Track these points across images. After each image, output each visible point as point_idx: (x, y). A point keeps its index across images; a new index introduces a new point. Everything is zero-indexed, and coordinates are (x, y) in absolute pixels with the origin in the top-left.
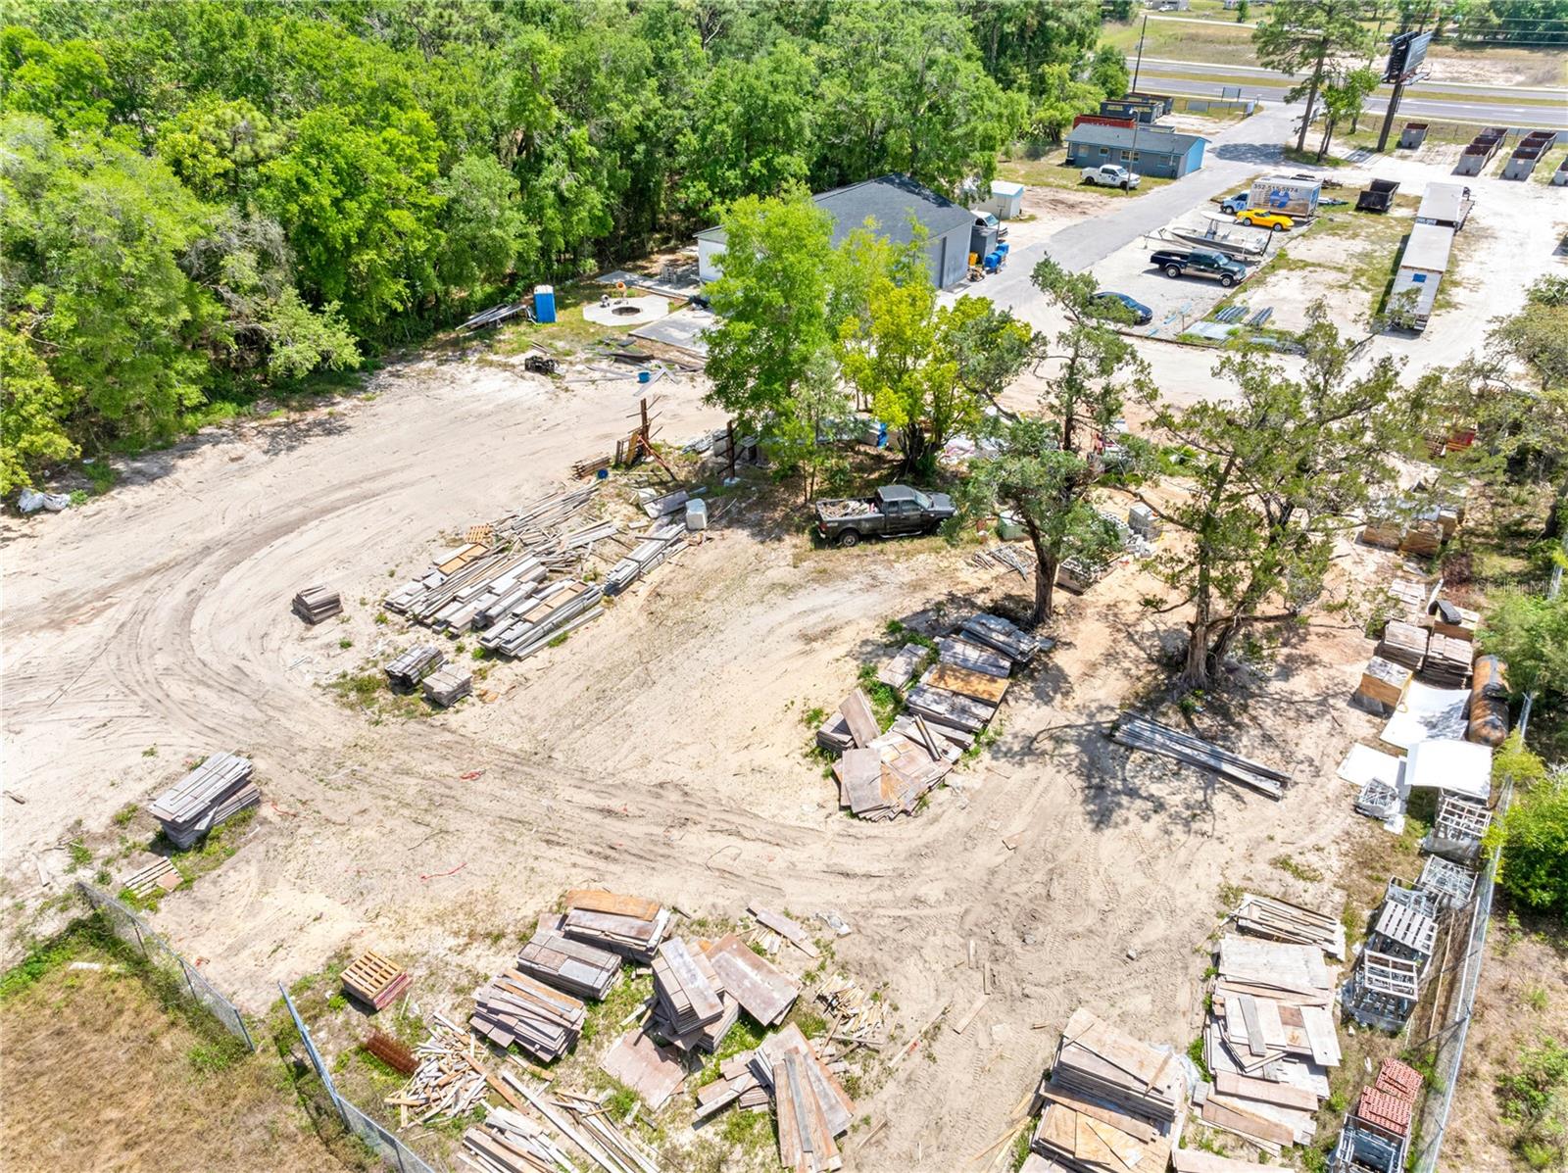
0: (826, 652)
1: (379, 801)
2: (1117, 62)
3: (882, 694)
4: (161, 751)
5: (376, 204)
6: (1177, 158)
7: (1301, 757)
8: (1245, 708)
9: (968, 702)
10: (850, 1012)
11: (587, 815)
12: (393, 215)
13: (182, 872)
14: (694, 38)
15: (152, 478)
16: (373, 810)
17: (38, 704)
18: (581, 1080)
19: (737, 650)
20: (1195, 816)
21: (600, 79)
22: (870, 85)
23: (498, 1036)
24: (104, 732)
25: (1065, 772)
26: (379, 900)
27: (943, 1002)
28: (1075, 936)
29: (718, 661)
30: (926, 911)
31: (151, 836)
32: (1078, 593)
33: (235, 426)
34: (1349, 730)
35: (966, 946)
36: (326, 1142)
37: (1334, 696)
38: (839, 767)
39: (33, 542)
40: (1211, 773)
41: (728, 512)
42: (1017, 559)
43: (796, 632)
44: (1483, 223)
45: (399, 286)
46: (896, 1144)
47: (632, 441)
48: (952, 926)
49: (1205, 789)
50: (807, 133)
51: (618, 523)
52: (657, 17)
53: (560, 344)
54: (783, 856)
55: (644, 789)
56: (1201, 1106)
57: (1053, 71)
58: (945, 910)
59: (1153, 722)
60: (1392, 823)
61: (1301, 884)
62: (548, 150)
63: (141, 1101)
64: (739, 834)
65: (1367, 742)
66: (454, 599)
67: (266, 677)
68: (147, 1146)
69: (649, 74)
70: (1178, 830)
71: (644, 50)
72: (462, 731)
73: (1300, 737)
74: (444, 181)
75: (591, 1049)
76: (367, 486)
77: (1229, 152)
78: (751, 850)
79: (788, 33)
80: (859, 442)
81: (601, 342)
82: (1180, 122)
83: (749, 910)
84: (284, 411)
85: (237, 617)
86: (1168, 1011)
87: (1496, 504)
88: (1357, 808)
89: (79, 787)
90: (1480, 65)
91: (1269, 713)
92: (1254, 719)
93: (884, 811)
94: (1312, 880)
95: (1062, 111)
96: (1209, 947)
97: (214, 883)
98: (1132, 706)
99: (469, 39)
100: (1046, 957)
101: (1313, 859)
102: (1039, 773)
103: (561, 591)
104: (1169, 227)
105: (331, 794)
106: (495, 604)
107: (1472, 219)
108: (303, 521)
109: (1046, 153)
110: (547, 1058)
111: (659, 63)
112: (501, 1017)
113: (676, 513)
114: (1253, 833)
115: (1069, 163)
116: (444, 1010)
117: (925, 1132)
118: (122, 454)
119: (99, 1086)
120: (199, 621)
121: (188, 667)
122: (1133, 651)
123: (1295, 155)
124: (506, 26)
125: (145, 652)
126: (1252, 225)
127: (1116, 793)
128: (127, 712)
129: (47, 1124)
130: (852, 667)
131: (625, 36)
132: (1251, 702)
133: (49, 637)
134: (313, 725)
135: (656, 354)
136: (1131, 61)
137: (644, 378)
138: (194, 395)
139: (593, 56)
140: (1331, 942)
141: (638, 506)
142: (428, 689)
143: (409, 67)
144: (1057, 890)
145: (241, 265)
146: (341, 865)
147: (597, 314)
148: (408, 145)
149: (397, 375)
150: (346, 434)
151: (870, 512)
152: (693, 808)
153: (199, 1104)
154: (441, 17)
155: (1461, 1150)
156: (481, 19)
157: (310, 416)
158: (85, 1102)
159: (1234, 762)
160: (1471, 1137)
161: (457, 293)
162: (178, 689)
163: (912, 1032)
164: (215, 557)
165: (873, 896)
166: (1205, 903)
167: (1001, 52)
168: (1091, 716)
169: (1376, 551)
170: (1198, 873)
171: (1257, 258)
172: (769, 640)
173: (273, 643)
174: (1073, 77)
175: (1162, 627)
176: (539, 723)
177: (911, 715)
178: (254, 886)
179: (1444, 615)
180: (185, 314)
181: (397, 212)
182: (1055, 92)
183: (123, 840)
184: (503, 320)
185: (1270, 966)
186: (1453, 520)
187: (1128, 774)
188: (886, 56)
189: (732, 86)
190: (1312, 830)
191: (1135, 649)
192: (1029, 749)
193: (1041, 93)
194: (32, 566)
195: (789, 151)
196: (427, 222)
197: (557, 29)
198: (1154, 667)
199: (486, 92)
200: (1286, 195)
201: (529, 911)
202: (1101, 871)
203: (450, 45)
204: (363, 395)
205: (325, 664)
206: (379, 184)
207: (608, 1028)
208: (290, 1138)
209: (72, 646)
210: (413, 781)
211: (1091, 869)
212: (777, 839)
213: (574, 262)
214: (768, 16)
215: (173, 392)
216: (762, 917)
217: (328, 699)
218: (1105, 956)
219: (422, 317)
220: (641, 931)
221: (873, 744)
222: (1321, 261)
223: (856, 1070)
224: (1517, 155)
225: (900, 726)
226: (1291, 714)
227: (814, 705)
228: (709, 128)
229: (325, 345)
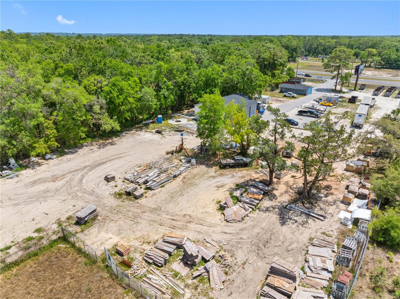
0: (222, 190)
1: (124, 217)
2: (292, 70)
3: (234, 198)
4: (76, 206)
5: (126, 96)
6: (306, 91)
7: (329, 213)
8: (316, 203)
9: (253, 199)
10: (226, 259)
11: (169, 220)
12: (129, 99)
13: (81, 229)
14: (195, 64)
15: (73, 153)
16: (122, 218)
17: (50, 196)
18: (167, 270)
19: (202, 189)
20: (304, 224)
21: (174, 72)
22: (234, 74)
23: (149, 260)
24: (64, 202)
25: (275, 214)
26: (124, 235)
27: (247, 258)
28: (276, 246)
29: (198, 191)
30: (243, 241)
31: (75, 222)
32: (279, 179)
33: (91, 143)
34: (340, 208)
35: (252, 247)
36: (113, 280)
37: (337, 201)
38: (224, 212)
39: (49, 165)
40: (308, 215)
41: (201, 162)
42: (265, 172)
43: (215, 186)
44: (378, 106)
45: (129, 114)
46: (235, 284)
47: (179, 147)
48: (249, 243)
49: (307, 218)
50: (220, 84)
51: (176, 164)
52: (187, 60)
53: (163, 128)
54: (211, 229)
55: (181, 216)
56: (303, 279)
57: (277, 72)
58: (247, 240)
59: (295, 205)
60: (349, 226)
61: (328, 238)
62: (162, 87)
63: (74, 271)
64: (202, 225)
65: (344, 210)
66: (140, 178)
67: (99, 192)
68: (76, 279)
69: (185, 71)
70: (300, 227)
71: (184, 66)
72: (142, 204)
73: (329, 209)
74: (140, 92)
75: (170, 264)
76: (121, 155)
77: (319, 90)
78: (205, 228)
79: (216, 63)
80: (230, 148)
81: (172, 128)
82: (306, 83)
83: (204, 239)
84: (102, 140)
85: (92, 181)
86: (297, 261)
87: (377, 163)
88: (341, 223)
89: (59, 212)
90: (380, 72)
91: (322, 204)
92: (318, 205)
93: (234, 221)
94: (330, 237)
95: (279, 81)
96: (306, 249)
97: (88, 231)
98: (291, 202)
99: (146, 64)
100: (270, 250)
101: (331, 233)
102: (269, 214)
103: (163, 176)
104: (303, 105)
105: (113, 215)
106: (149, 178)
107: (376, 105)
108: (106, 162)
109: (275, 90)
110: (160, 265)
111: (187, 69)
112: (150, 256)
113: (189, 162)
114: (317, 227)
115: (280, 92)
116: (138, 257)
117: (242, 282)
118: (67, 148)
119: (65, 267)
120: (84, 181)
121: (82, 190)
122: (291, 191)
123: (334, 91)
124: (154, 61)
125: (72, 187)
126: (323, 105)
127: (287, 219)
128: (69, 198)
129: (55, 274)
130: (228, 193)
131: (180, 63)
132: (318, 202)
133: (52, 183)
134: (109, 202)
135: (185, 130)
136: (295, 70)
137: (182, 135)
138: (84, 135)
139: (173, 67)
140: (334, 248)
141: (180, 160)
142: (134, 195)
143: (134, 69)
144: (272, 237)
145: (97, 108)
146: (115, 229)
147: (172, 122)
148: (133, 85)
149: (127, 134)
150: (115, 145)
151: (232, 161)
152: (192, 219)
153: (86, 271)
154: (141, 59)
155: (361, 289)
156: (149, 60)
157: (108, 141)
158: (62, 270)
159: (313, 213)
160: (363, 287)
161: (141, 117)
162: (80, 194)
163: (239, 263)
164: (87, 169)
165: (231, 237)
166: (306, 241)
167: (265, 68)
168: (282, 203)
169: (348, 172)
170: (304, 235)
171: (324, 112)
172: (209, 187)
173: (100, 185)
174: (281, 74)
175: (298, 186)
176: (158, 202)
177: (241, 202)
178: (97, 232)
179: (362, 184)
180: (84, 118)
181: (130, 98)
182: (277, 77)
183: (69, 222)
184: (151, 123)
185: (319, 252)
186: (366, 166)
187: (289, 215)
188: (238, 68)
189: (203, 74)
190: (331, 227)
191: (292, 191)
192: (267, 210)
193: (274, 77)
194: (48, 170)
195: (215, 88)
196: (136, 101)
197: (166, 62)
198: (296, 194)
199: (150, 74)
200: (331, 99)
201: (156, 238)
202: (283, 234)
203: (142, 65)
204: (119, 137)
205: (111, 190)
206: (127, 92)
207: (173, 261)
208: (106, 279)
209: (57, 185)
210: (131, 213)
211: (280, 233)
212: (210, 226)
213: (166, 111)
214: (211, 60)
215: (79, 134)
216: (207, 240)
217: (112, 197)
218: (283, 250)
219: (132, 122)
220: (181, 241)
221: (232, 207)
222: (339, 113)
223: (227, 270)
224: (387, 91)
225: (238, 204)
226: (327, 204)
227: (219, 200)
228: (198, 83)
229: (113, 126)
